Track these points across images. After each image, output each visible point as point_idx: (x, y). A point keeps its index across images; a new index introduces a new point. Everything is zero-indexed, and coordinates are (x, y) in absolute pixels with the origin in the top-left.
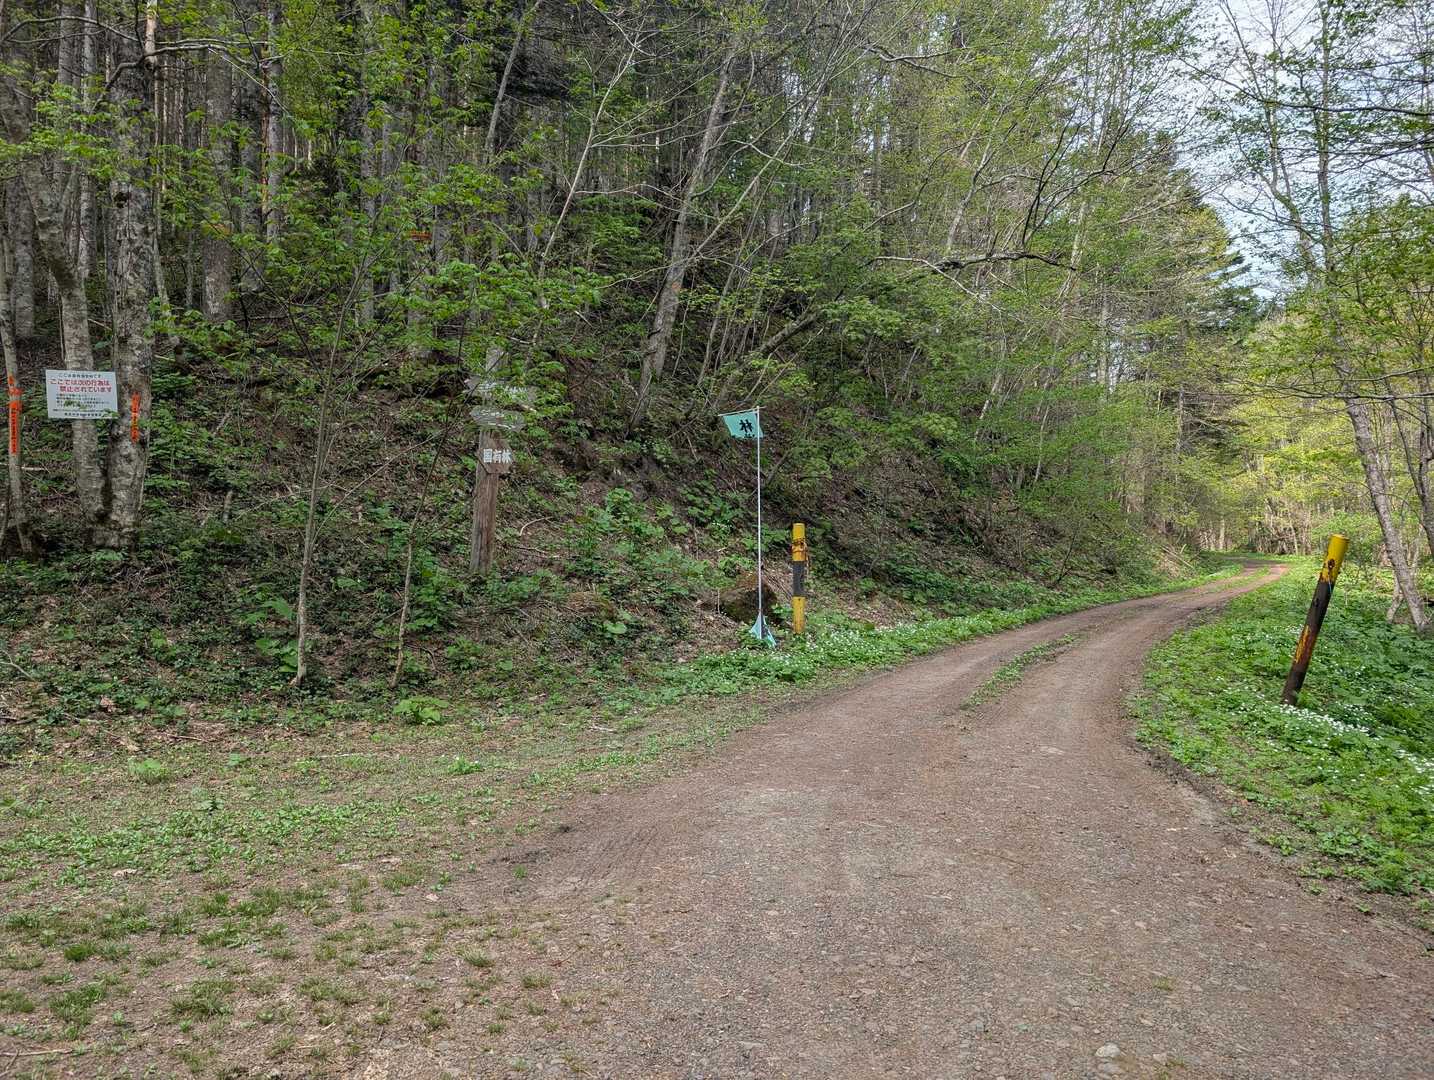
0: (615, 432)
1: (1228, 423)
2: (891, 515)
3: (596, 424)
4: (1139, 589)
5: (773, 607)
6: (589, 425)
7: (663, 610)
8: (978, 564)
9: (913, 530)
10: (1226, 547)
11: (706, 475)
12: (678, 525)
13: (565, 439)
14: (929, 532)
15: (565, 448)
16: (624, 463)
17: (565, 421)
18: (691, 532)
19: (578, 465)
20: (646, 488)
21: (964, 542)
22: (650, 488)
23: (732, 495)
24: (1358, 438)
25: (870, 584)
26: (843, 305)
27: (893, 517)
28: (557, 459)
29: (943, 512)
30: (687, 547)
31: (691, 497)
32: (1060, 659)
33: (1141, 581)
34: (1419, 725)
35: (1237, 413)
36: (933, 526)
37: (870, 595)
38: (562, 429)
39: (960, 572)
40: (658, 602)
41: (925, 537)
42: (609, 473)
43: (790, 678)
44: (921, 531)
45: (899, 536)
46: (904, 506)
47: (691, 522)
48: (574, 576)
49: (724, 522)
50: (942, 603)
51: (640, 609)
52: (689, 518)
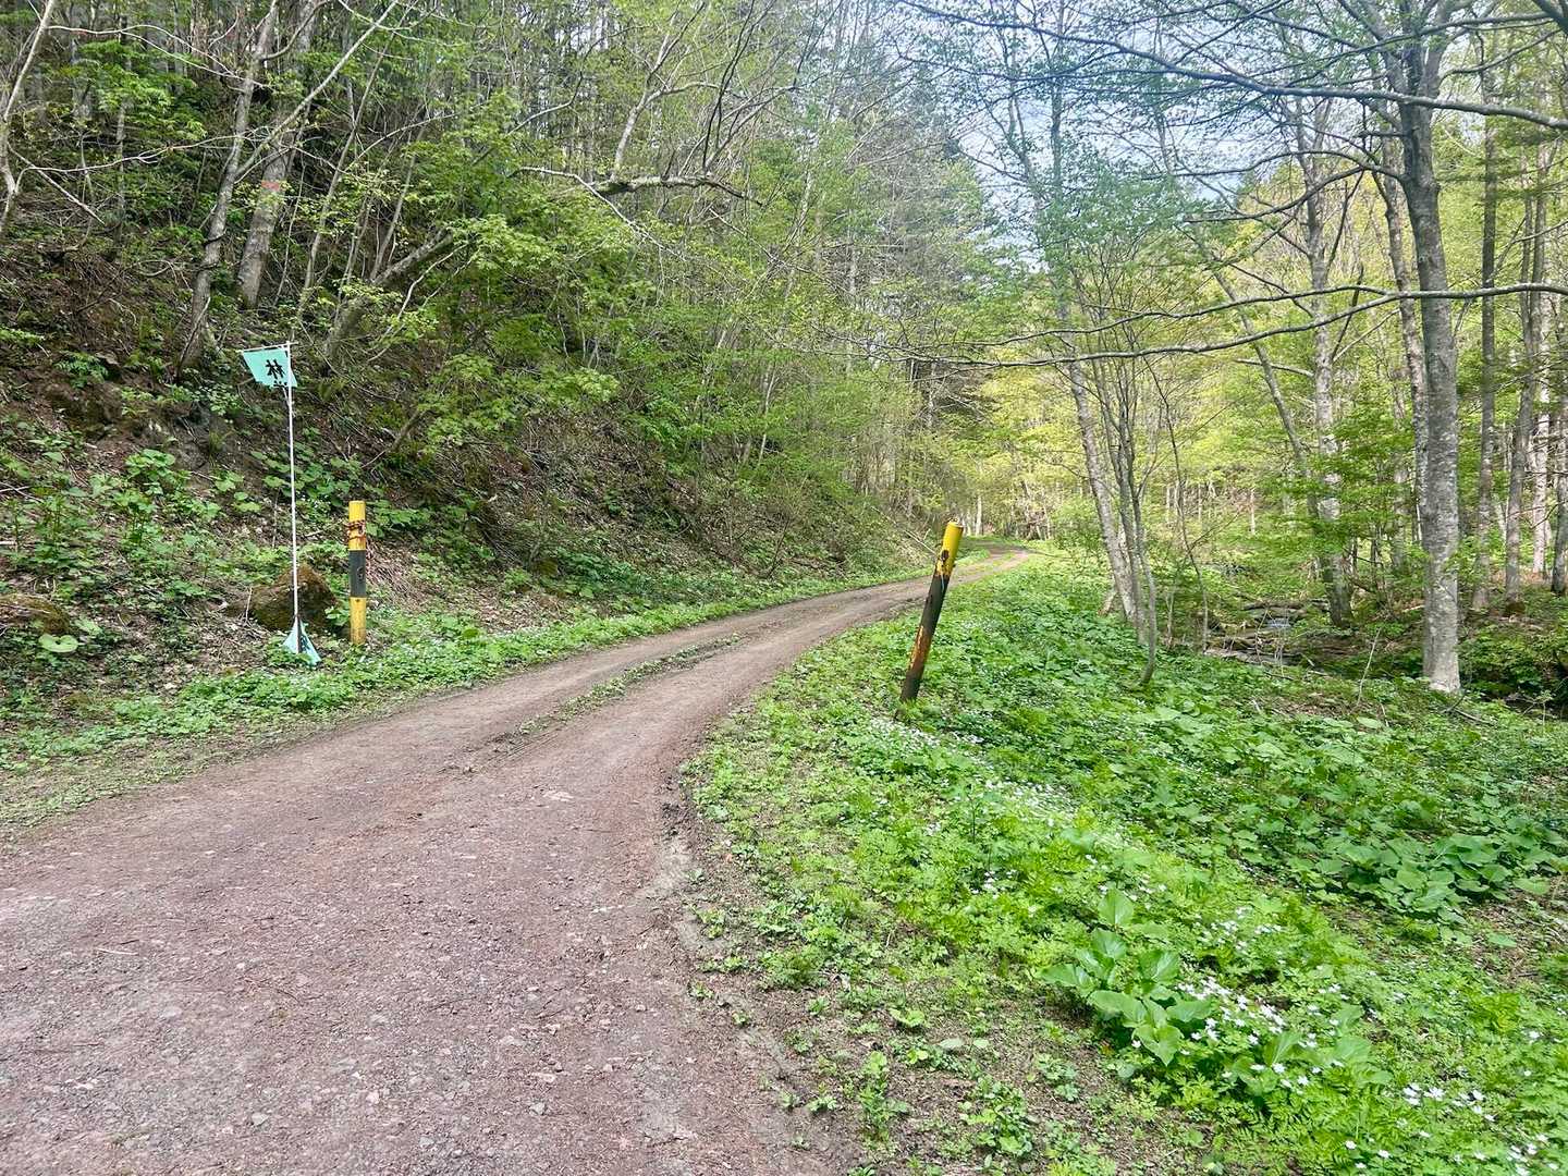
0: (155, 373)
1: (981, 399)
2: (582, 494)
3: (122, 357)
4: (866, 578)
5: (327, 611)
6: (111, 361)
7: (159, 617)
8: (680, 551)
9: (606, 510)
10: (982, 532)
11: (305, 436)
12: (247, 501)
13: (68, 380)
14: (625, 514)
15: (66, 391)
16: (168, 415)
17: (69, 353)
18: (270, 510)
19: (90, 415)
20: (201, 449)
21: (667, 525)
22: (208, 450)
23: (337, 463)
24: (1080, 418)
25: (524, 577)
26: (475, 225)
27: (585, 496)
28: (54, 407)
29: (645, 489)
30: (259, 530)
31: (274, 464)
32: (697, 667)
33: (873, 570)
34: (1046, 731)
35: (992, 388)
36: (632, 507)
37: (521, 589)
38: (62, 365)
39: (659, 561)
40: (152, 606)
41: (622, 520)
42: (141, 429)
43: (304, 707)
44: (617, 513)
45: (589, 519)
46: (598, 483)
47: (271, 497)
48: (26, 571)
49: (321, 497)
50: (615, 598)
51: (124, 617)
52: (268, 491)
